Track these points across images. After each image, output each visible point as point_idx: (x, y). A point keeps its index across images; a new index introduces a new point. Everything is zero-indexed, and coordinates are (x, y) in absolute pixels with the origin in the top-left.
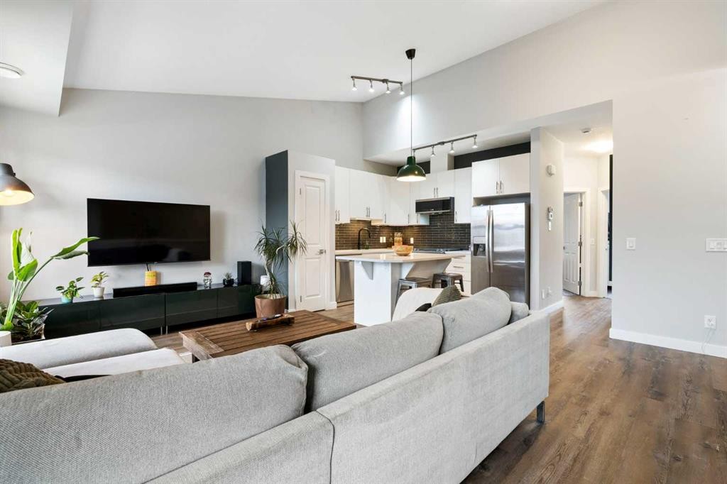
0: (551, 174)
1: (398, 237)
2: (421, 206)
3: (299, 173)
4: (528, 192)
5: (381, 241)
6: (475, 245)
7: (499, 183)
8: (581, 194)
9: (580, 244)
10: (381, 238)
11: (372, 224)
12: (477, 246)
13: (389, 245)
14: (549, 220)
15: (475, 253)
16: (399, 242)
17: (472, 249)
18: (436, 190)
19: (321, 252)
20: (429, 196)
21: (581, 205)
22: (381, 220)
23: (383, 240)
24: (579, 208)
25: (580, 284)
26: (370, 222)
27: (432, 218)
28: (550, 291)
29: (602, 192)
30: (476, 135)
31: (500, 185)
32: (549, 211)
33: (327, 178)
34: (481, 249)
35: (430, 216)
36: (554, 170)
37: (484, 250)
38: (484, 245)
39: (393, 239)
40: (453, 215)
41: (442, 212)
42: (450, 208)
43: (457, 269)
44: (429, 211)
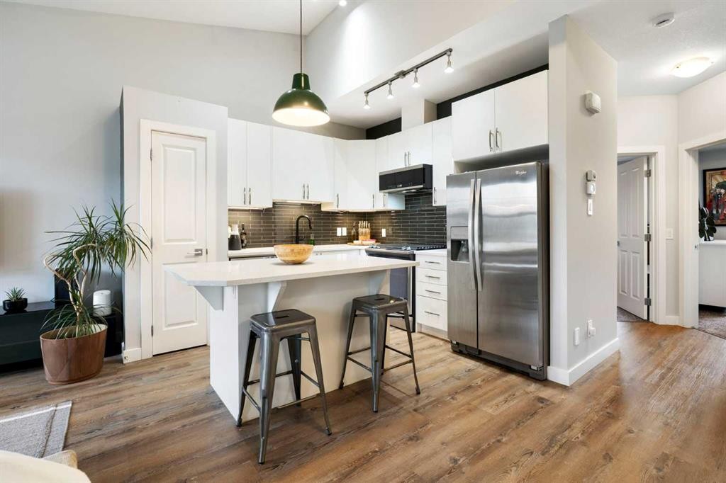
0: (591, 111)
1: (364, 228)
2: (388, 181)
3: (146, 125)
4: (544, 142)
5: (339, 234)
6: (453, 241)
7: (494, 132)
8: (649, 157)
9: (648, 238)
10: (339, 230)
11: (323, 209)
12: (456, 244)
13: (351, 238)
14: (589, 195)
16: (365, 235)
17: (449, 247)
18: (407, 155)
19: (198, 253)
20: (397, 164)
21: (649, 174)
22: (331, 203)
23: (342, 232)
24: (646, 179)
25: (648, 302)
26: (319, 206)
27: (409, 199)
28: (591, 328)
29: (688, 151)
30: (451, 50)
31: (495, 136)
32: (587, 178)
33: (211, 135)
34: (463, 248)
35: (406, 197)
36: (597, 102)
37: (467, 249)
38: (466, 241)
39: (357, 230)
40: (432, 193)
41: (413, 188)
42: (424, 182)
43: (432, 281)
44: (396, 188)
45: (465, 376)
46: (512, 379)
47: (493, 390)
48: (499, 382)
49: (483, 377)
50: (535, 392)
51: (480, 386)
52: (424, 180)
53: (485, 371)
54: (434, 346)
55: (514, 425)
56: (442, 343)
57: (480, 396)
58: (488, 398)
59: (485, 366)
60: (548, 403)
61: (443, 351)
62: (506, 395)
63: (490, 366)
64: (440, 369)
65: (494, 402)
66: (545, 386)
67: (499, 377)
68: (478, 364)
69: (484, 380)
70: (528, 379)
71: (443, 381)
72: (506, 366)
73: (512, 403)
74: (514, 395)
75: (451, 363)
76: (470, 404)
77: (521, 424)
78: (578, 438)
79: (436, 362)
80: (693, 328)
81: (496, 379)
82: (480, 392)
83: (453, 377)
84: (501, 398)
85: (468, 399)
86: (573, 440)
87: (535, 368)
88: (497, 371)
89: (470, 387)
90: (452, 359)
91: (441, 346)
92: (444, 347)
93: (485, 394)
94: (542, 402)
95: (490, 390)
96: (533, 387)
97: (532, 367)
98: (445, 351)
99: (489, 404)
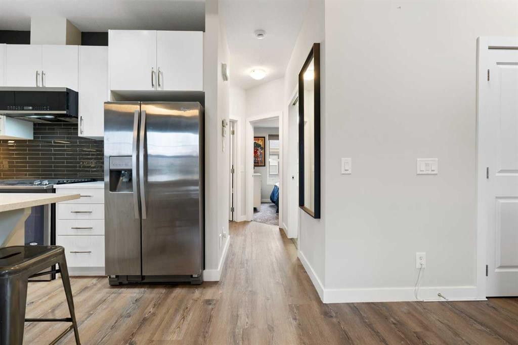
6: (112, 171)
7: (156, 71)
12: (116, 174)
14: (223, 137)
15: (113, 186)
17: (107, 179)
18: (41, 75)
21: (233, 133)
24: (232, 136)
25: (233, 210)
27: (38, 128)
28: (224, 232)
31: (156, 76)
32: (223, 125)
34: (124, 179)
35: (35, 125)
37: (130, 180)
38: (130, 171)
40: (77, 125)
41: (49, 114)
42: (68, 109)
43: (80, 216)
44: (23, 110)
45: (134, 309)
46: (178, 292)
47: (168, 311)
48: (169, 300)
49: (153, 303)
50: (201, 297)
51: (154, 314)
52: (68, 106)
53: (152, 296)
54: (86, 288)
55: (201, 340)
56: (94, 281)
57: (159, 326)
58: (167, 323)
59: (150, 290)
60: (214, 302)
61: (100, 289)
62: (181, 312)
63: (155, 288)
64: (102, 314)
65: (174, 325)
66: (204, 288)
67: (167, 296)
68: (142, 290)
69: (155, 305)
70: (190, 288)
71: (113, 327)
72: (170, 283)
73: (189, 318)
74: (187, 308)
75: (113, 301)
76: (153, 341)
77: (206, 335)
78: (247, 323)
79: (95, 307)
80: (252, 221)
81: (165, 299)
82: (157, 321)
83: (121, 316)
84: (178, 317)
85: (147, 336)
86: (246, 327)
87: (196, 276)
88: (163, 291)
89: (145, 320)
90: (113, 295)
91: (95, 285)
92: (99, 285)
93: (162, 320)
94: (210, 304)
95: (165, 314)
96: (197, 293)
97: (194, 276)
98: (103, 290)
99: (170, 330)
